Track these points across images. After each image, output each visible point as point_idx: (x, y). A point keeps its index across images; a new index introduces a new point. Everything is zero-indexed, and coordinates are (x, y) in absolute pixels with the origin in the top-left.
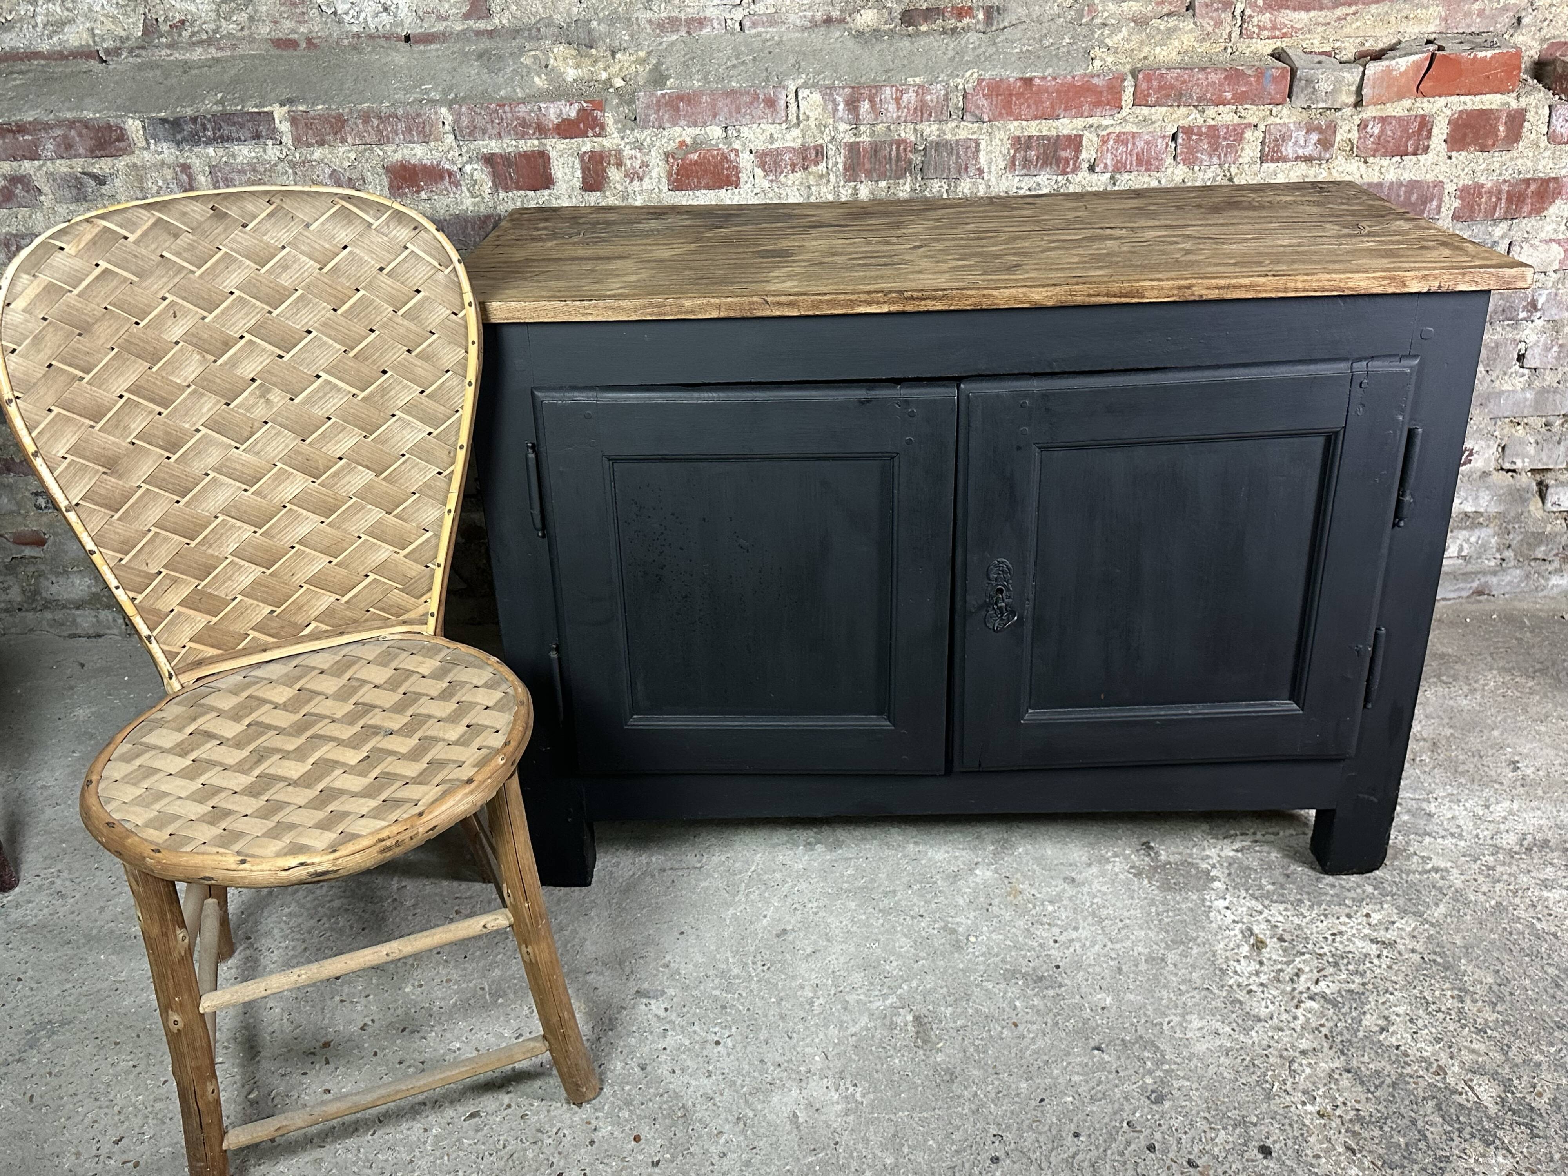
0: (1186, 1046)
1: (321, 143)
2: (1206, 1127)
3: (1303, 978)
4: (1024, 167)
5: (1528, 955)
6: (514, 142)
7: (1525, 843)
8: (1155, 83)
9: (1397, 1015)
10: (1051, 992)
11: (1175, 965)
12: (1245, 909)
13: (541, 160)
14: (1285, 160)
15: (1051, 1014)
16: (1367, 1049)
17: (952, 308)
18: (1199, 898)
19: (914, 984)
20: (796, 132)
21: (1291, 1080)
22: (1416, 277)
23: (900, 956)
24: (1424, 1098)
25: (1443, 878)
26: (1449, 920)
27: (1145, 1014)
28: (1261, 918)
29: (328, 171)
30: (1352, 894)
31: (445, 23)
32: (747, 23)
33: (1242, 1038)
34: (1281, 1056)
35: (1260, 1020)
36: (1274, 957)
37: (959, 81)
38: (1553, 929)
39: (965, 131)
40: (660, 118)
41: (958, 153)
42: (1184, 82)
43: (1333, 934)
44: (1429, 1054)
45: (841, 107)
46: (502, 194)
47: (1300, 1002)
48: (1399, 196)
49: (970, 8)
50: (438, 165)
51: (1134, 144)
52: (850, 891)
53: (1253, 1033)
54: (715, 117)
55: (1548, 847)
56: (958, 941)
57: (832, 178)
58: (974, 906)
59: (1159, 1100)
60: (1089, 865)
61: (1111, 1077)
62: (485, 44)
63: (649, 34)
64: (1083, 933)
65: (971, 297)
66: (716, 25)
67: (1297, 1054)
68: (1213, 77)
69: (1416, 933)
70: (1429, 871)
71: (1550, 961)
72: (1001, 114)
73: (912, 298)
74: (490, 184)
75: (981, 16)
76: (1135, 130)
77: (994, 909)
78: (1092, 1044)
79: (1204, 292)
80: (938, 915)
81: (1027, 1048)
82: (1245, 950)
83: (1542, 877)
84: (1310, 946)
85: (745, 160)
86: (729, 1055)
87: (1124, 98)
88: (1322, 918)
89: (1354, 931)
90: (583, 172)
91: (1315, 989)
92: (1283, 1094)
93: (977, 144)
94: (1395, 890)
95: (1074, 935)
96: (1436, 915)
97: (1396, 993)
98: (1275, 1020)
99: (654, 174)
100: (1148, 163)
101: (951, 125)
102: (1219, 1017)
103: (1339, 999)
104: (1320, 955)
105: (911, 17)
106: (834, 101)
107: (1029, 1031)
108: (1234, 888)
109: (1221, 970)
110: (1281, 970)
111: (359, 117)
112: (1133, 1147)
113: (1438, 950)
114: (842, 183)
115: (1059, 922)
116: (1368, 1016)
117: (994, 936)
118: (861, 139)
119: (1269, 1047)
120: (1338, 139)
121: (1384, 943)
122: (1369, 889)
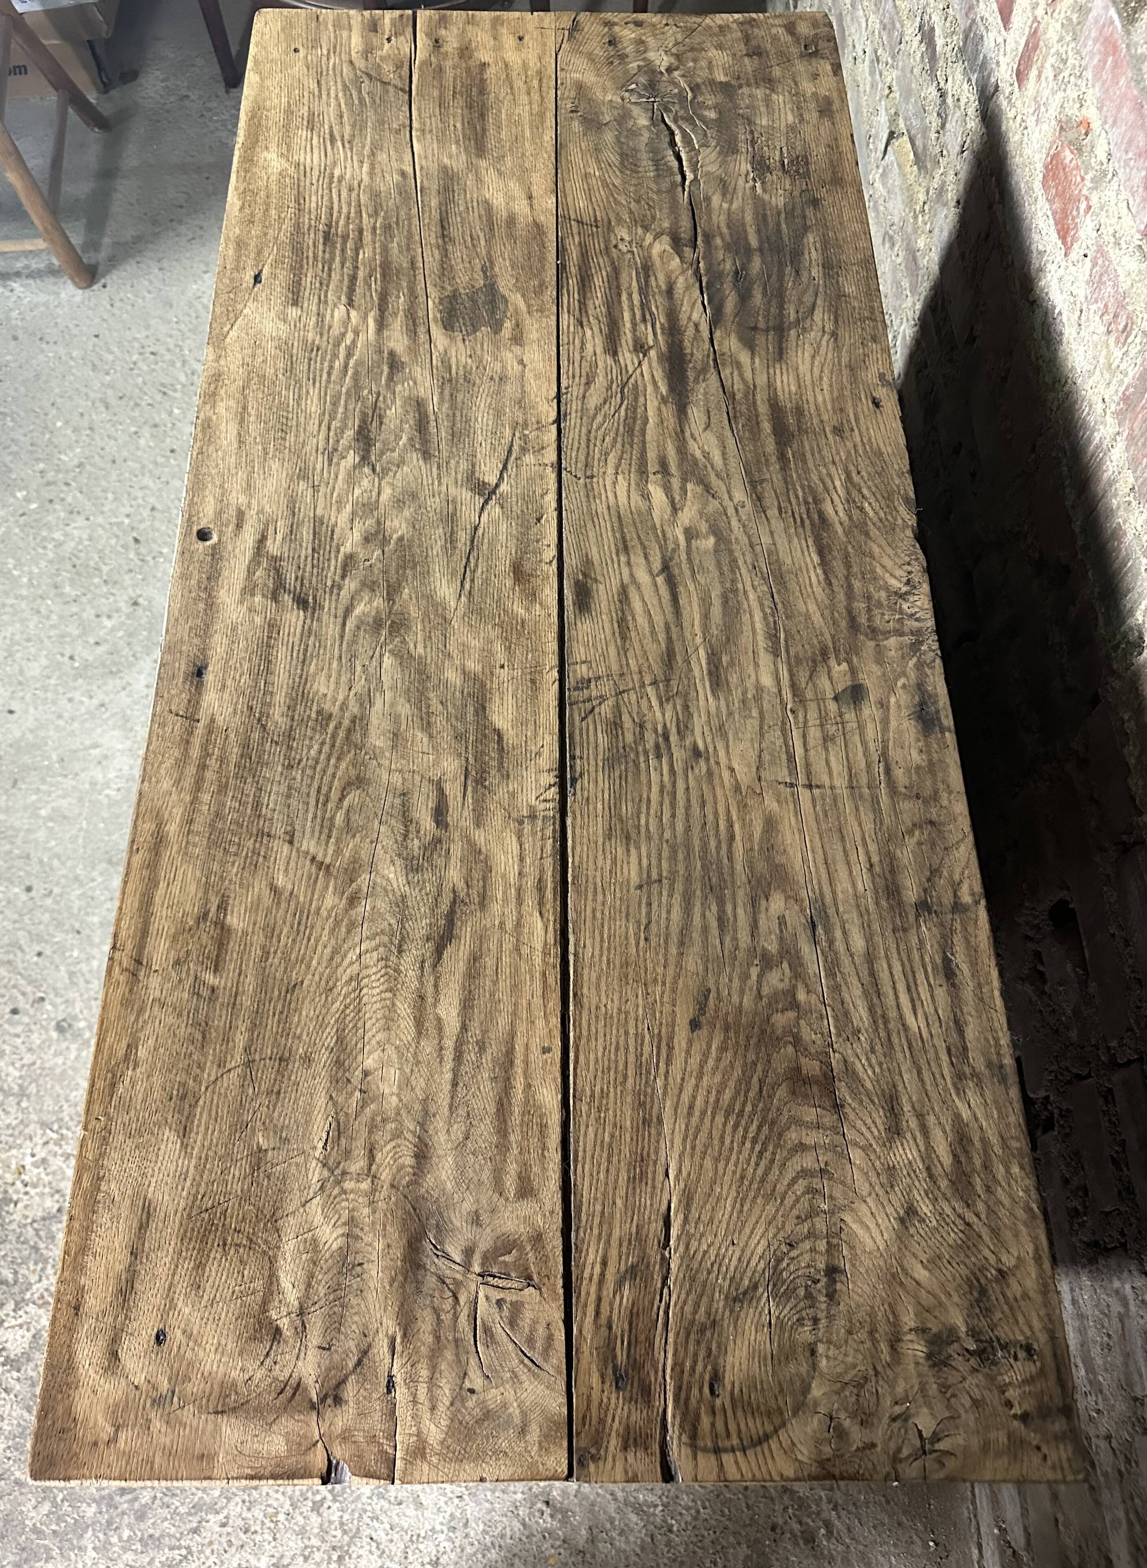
21: (60, 1152)
24: (16, 1273)
59: (60, 1028)
71: (158, 1502)
92: (45, 1139)
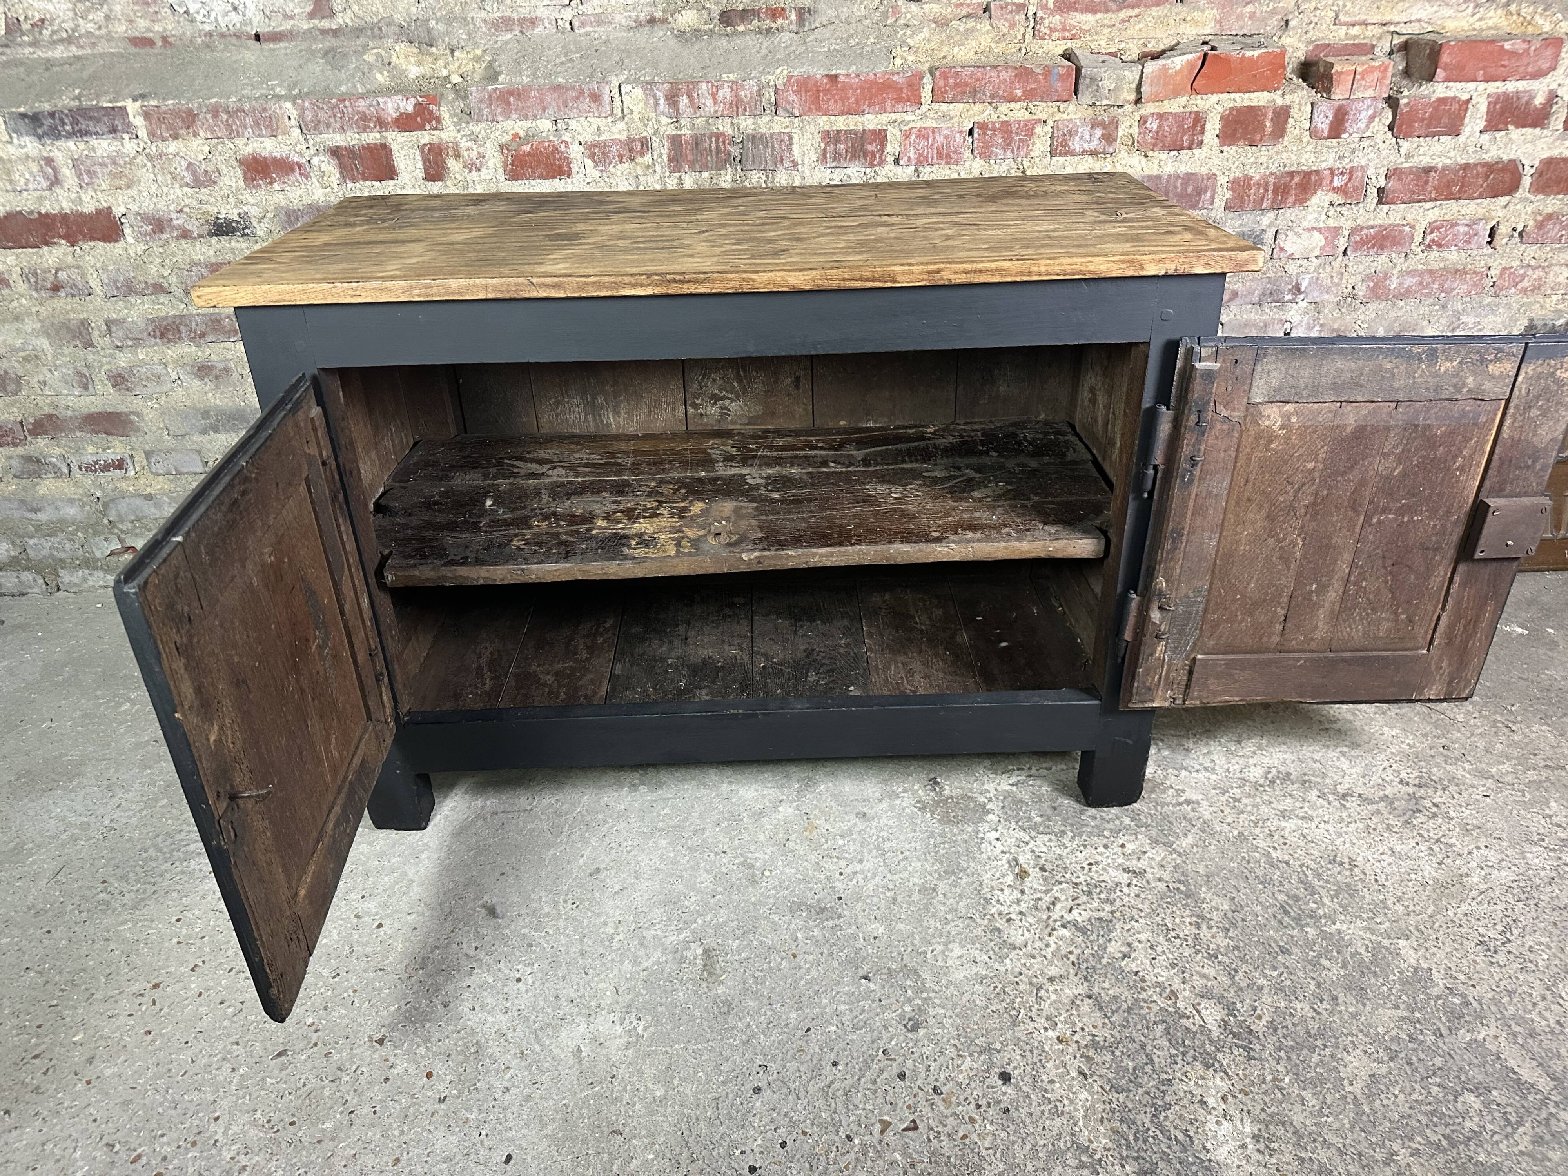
0: (945, 974)
1: (176, 137)
2: (954, 1054)
3: (1059, 906)
4: (834, 160)
5: (1261, 883)
6: (357, 136)
7: (1270, 776)
8: (951, 81)
9: (1139, 942)
10: (830, 923)
11: (945, 895)
12: (1013, 840)
13: (384, 153)
14: (1072, 154)
15: (828, 945)
16: (1109, 976)
17: (714, 291)
18: (973, 831)
19: (708, 919)
20: (621, 125)
21: (1037, 1006)
22: (1154, 260)
23: (700, 891)
24: (1155, 1023)
25: (1193, 810)
26: (1195, 850)
27: (912, 943)
28: (1026, 849)
29: (184, 164)
30: (1111, 826)
31: (291, 22)
32: (576, 23)
33: (997, 966)
34: (1031, 983)
35: (1015, 948)
36: (1035, 886)
37: (770, 77)
38: (1286, 857)
39: (778, 125)
40: (492, 112)
41: (773, 146)
42: (978, 80)
43: (1090, 864)
44: (1164, 979)
45: (662, 101)
46: (350, 185)
47: (1054, 929)
48: (1176, 187)
49: (783, 9)
50: (288, 158)
51: (934, 138)
52: (664, 830)
53: (1007, 961)
54: (544, 110)
55: (1289, 779)
56: (753, 875)
57: (658, 168)
58: (773, 841)
59: (914, 1029)
60: (881, 800)
61: (874, 1005)
62: (330, 42)
63: (484, 33)
64: (866, 866)
65: (732, 280)
66: (547, 25)
67: (1045, 981)
68: (1005, 75)
69: (1164, 863)
70: (1181, 804)
71: (1281, 888)
72: (810, 109)
73: (675, 281)
74: (338, 175)
75: (793, 17)
76: (934, 125)
77: (791, 844)
78: (861, 973)
79: (952, 277)
80: (739, 851)
81: (802, 978)
82: (1010, 879)
83: (1281, 808)
84: (1068, 876)
85: (576, 152)
86: (527, 991)
87: (923, 95)
88: (1082, 848)
89: (1110, 861)
90: (424, 163)
91: (1068, 917)
92: (1028, 1021)
93: (791, 138)
94: (1149, 821)
95: (859, 867)
96: (1184, 845)
97: (1140, 920)
98: (1029, 948)
99: (490, 164)
100: (948, 156)
101: (766, 119)
102: (978, 946)
103: (1089, 927)
104: (1076, 884)
105: (729, 18)
106: (655, 96)
107: (805, 962)
108: (1006, 820)
109: (985, 899)
110: (1040, 899)
111: (208, 111)
112: (885, 1075)
113: (1182, 878)
114: (667, 174)
115: (847, 855)
116: (1113, 943)
117: (787, 871)
118: (682, 132)
119: (1021, 974)
120: (1120, 134)
121: (1135, 872)
122: (1127, 821)
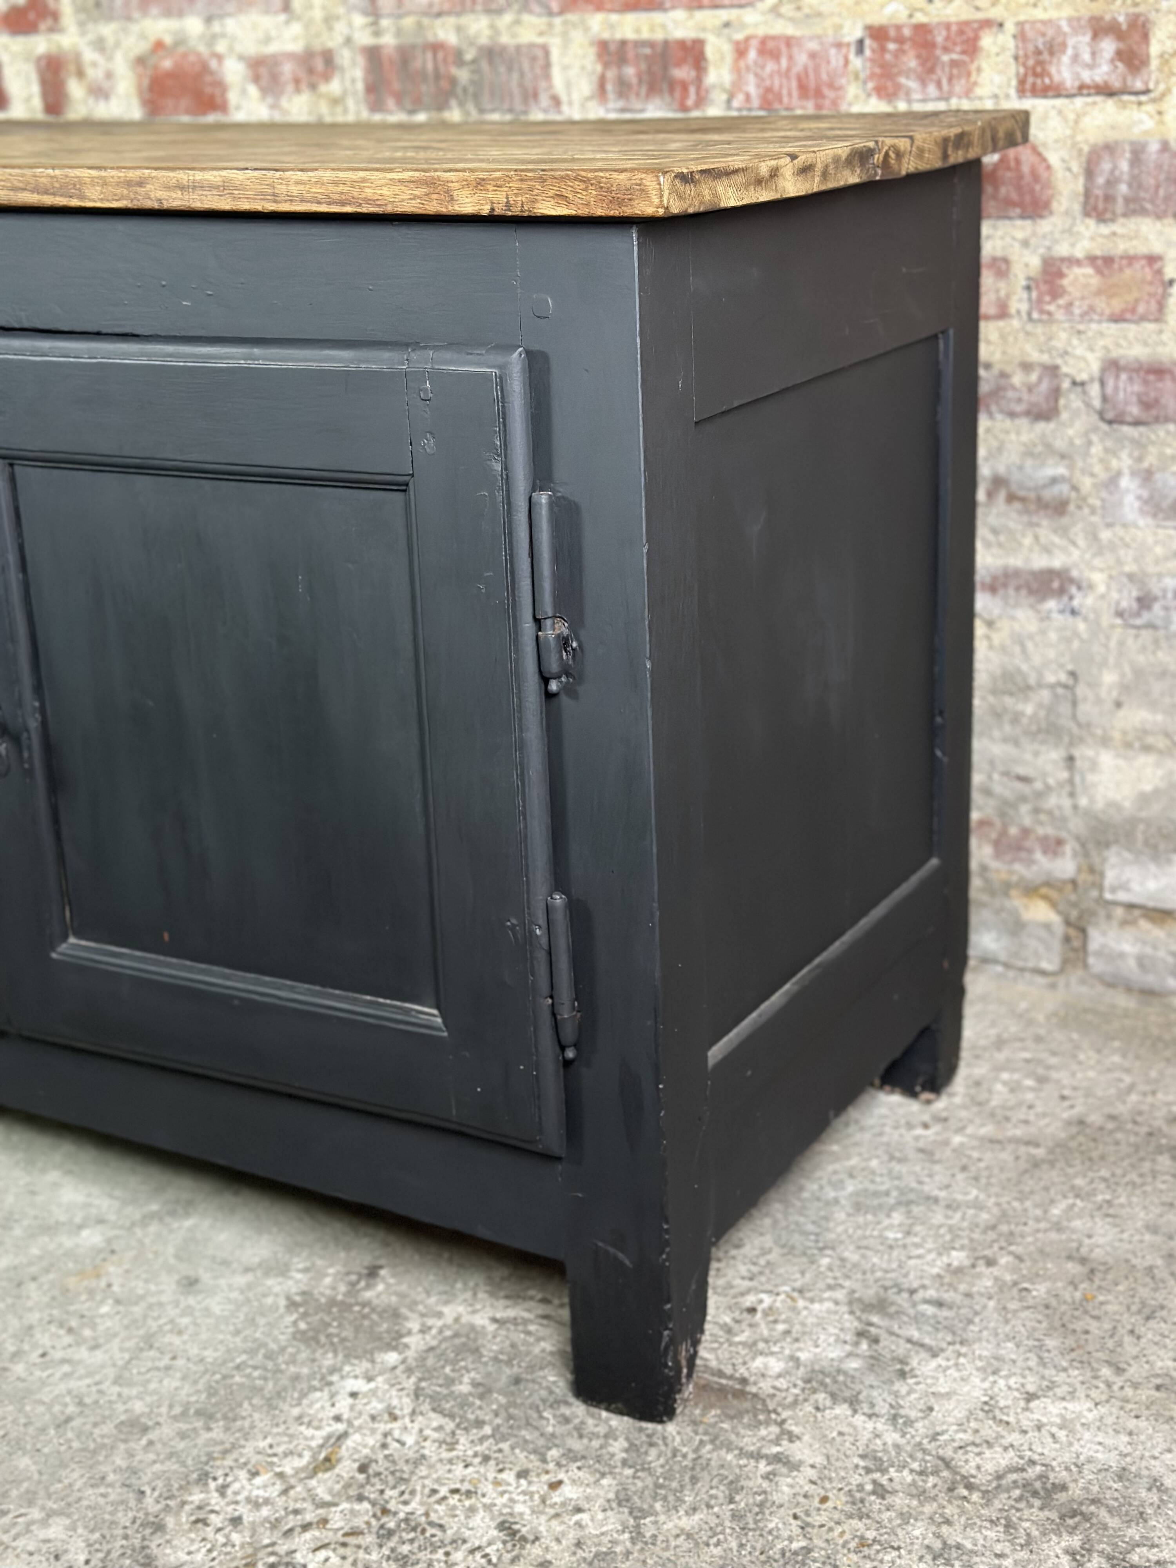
3: (309, 1534)
4: (620, 95)
12: (379, 1406)
18: (331, 1367)
36: (318, 1490)
39: (529, 30)
40: (127, 4)
41: (521, 68)
43: (457, 1491)
51: (790, 58)
60: (248, 1270)
70: (761, 1457)
76: (790, 32)
79: (160, 194)
82: (293, 1463)
83: (957, 1539)
84: (391, 1493)
85: (233, 71)
88: (477, 1460)
89: (498, 1499)
90: (42, 86)
93: (548, 54)
100: (819, 94)
101: (508, 18)
104: (387, 1512)
108: (408, 1371)
118: (383, 41)
